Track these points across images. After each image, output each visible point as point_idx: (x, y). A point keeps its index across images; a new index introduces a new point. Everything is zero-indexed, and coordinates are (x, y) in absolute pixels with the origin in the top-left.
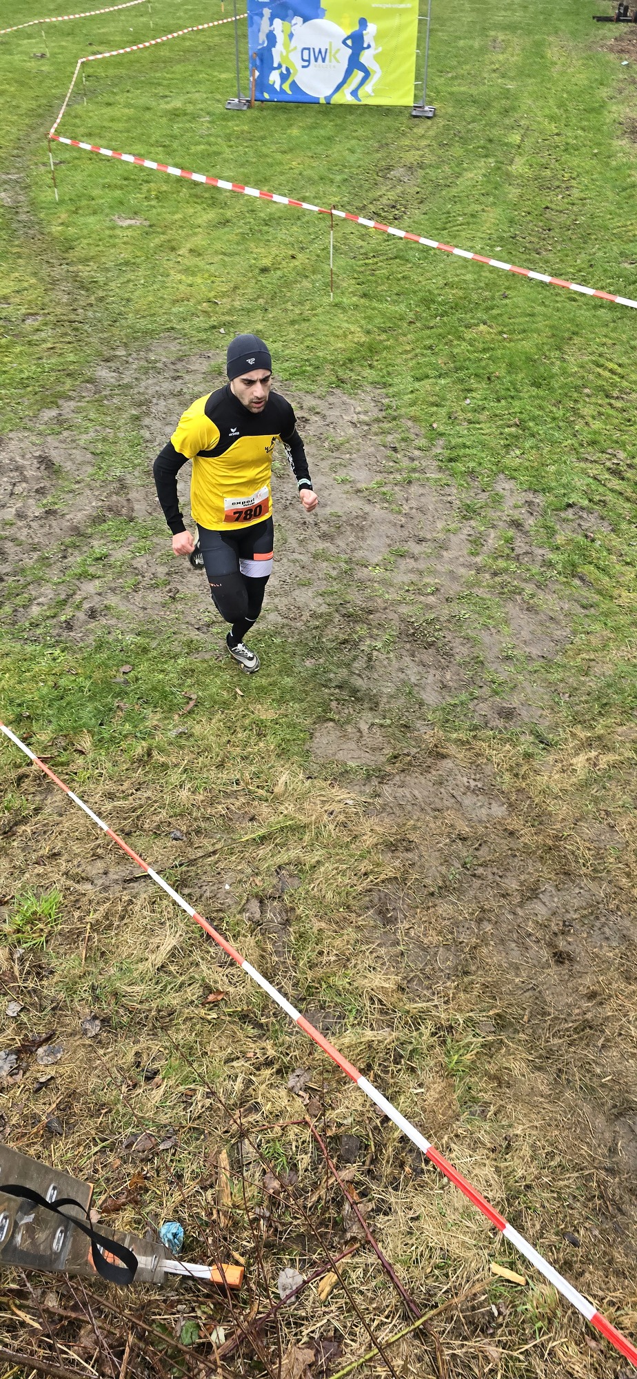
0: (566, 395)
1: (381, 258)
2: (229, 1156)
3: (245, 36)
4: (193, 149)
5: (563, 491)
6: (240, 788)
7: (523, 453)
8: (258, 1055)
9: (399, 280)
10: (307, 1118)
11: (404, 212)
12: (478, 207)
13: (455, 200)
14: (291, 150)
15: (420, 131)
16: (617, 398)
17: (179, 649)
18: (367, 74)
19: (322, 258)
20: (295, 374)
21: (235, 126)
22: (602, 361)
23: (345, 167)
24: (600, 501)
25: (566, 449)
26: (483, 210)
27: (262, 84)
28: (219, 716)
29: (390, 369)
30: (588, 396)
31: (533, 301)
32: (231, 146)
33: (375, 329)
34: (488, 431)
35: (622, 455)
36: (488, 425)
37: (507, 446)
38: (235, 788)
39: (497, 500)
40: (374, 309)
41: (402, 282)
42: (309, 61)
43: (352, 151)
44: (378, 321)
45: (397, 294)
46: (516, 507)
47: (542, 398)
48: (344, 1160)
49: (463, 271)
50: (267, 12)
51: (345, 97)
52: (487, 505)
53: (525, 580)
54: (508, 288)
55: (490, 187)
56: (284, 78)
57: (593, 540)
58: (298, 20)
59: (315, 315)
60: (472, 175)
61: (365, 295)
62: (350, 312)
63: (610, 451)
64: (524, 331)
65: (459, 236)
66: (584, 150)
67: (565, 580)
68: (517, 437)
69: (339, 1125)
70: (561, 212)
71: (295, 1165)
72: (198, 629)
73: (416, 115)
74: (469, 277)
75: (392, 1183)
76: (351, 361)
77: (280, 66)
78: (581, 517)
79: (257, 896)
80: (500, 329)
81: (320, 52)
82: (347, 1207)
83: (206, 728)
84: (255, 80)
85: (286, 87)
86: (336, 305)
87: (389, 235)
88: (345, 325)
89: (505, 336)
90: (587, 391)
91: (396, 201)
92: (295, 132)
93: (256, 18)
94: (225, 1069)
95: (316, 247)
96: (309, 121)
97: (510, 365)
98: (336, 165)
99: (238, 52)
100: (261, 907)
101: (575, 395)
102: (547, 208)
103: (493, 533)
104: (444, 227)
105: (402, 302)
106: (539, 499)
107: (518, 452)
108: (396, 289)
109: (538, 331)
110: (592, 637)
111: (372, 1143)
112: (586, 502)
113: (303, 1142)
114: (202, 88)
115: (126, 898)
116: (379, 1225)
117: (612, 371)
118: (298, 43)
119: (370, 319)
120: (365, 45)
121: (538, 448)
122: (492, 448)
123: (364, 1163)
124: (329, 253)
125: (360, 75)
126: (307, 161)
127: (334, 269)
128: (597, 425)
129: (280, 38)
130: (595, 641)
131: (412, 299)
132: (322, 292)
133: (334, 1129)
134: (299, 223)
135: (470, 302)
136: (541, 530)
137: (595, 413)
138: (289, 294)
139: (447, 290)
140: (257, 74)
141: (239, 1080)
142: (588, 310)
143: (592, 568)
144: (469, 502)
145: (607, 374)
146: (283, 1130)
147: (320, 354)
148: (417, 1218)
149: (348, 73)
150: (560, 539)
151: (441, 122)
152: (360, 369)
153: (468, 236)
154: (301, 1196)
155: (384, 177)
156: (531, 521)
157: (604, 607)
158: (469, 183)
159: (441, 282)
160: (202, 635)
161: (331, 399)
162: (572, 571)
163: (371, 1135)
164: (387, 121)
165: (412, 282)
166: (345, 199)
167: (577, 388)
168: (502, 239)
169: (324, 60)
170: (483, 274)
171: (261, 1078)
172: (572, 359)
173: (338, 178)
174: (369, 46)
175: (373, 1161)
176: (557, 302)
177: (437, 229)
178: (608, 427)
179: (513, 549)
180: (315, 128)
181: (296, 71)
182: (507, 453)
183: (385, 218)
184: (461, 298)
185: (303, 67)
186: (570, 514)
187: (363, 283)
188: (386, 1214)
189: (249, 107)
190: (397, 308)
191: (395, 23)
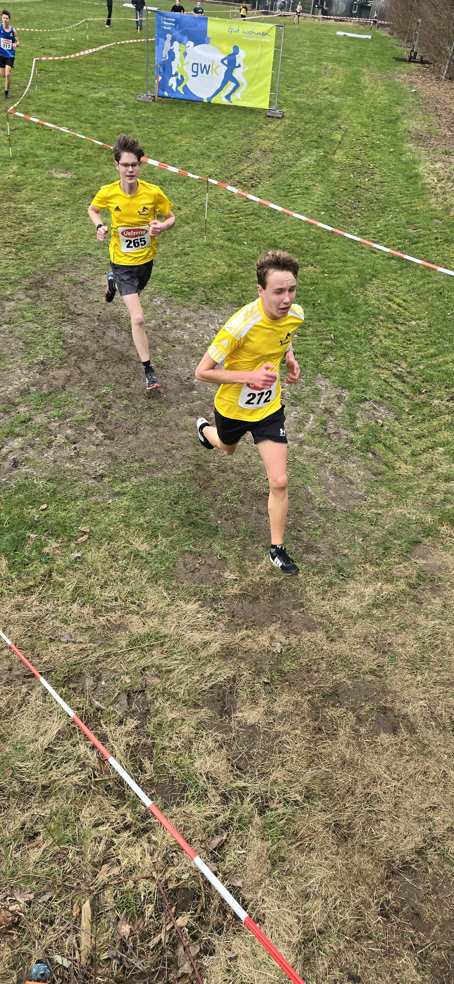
0: (366, 319)
1: (241, 214)
2: (92, 905)
3: (153, 50)
4: (112, 127)
5: (362, 389)
6: (118, 604)
7: (335, 360)
8: (118, 821)
9: (253, 230)
10: (154, 874)
11: (259, 182)
12: (310, 183)
13: (295, 176)
14: (181, 133)
15: (273, 127)
16: (402, 324)
17: (78, 494)
18: (237, 85)
19: (200, 211)
20: (176, 292)
21: (143, 113)
22: (392, 297)
23: (219, 148)
24: (388, 397)
25: (365, 358)
26: (314, 185)
27: (163, 85)
28: (104, 547)
29: (244, 293)
30: (382, 321)
31: (346, 252)
32: (139, 127)
33: (235, 264)
34: (310, 342)
35: (404, 365)
36: (311, 338)
37: (325, 353)
38: (114, 603)
39: (317, 393)
40: (235, 249)
41: (256, 232)
42: (197, 72)
43: (224, 137)
44: (237, 258)
45: (251, 240)
46: (329, 398)
47: (351, 321)
48: (181, 909)
49: (298, 227)
50: (169, 36)
51: (221, 99)
52: (308, 396)
53: (333, 453)
54: (329, 241)
55: (319, 169)
56: (179, 82)
57: (382, 426)
58: (191, 44)
59: (192, 251)
60: (307, 160)
61: (229, 239)
62: (218, 251)
63: (396, 361)
64: (339, 272)
65: (296, 202)
66: (384, 149)
67: (362, 454)
68: (332, 348)
69: (178, 880)
70: (367, 190)
71: (143, 913)
72: (94, 478)
73: (269, 116)
74: (303, 231)
75: (216, 929)
76: (217, 285)
77: (176, 74)
78: (374, 409)
79: (125, 691)
80: (322, 270)
81: (205, 66)
82: (181, 949)
83: (95, 555)
84: (159, 82)
85: (180, 89)
86: (208, 245)
87: (247, 198)
88: (215, 260)
89: (326, 275)
90: (381, 317)
91: (254, 174)
92: (185, 120)
93: (161, 39)
94: (93, 832)
95: (196, 202)
96: (195, 114)
97: (329, 295)
98: (213, 146)
99: (148, 62)
100: (128, 699)
101: (373, 320)
102: (358, 187)
103: (312, 417)
104: (286, 195)
105: (255, 246)
106: (346, 394)
107: (332, 359)
108: (251, 236)
109: (347, 273)
110: (379, 497)
111: (203, 895)
112: (379, 398)
113: (150, 893)
114: (121, 84)
115: (24, 690)
116: (205, 964)
117: (399, 305)
118: (190, 60)
119: (232, 256)
120: (237, 65)
121: (345, 356)
122: (313, 355)
123: (196, 911)
124: (204, 207)
125: (233, 85)
126: (193, 141)
127: (208, 219)
128: (387, 342)
129: (178, 55)
130: (382, 502)
131: (261, 244)
132: (199, 235)
133: (174, 882)
134: (184, 185)
135: (302, 249)
136: (347, 416)
137: (387, 334)
138: (174, 235)
139: (286, 239)
140: (160, 78)
141: (103, 841)
142: (383, 260)
143: (380, 445)
144: (295, 393)
145: (395, 307)
146: (135, 883)
147: (194, 279)
148: (236, 957)
149: (224, 83)
150: (359, 424)
151: (287, 122)
152: (222, 291)
153: (303, 202)
154: (147, 938)
155: (246, 157)
156: (340, 410)
157: (390, 474)
158: (305, 165)
159: (283, 234)
160: (97, 484)
161: (201, 312)
162: (366, 446)
163: (202, 888)
164: (250, 118)
165: (262, 233)
166: (218, 170)
167: (374, 315)
168: (326, 206)
169: (207, 73)
170: (313, 230)
171: (121, 840)
172: (372, 294)
173: (214, 155)
174: (239, 66)
175: (202, 910)
176: (362, 253)
177: (281, 196)
178: (395, 344)
179: (326, 430)
180: (199, 119)
181: (188, 79)
182: (324, 359)
183: (245, 186)
184: (296, 246)
185: (193, 76)
186: (366, 405)
187: (228, 230)
188: (210, 955)
189: (154, 100)
190: (251, 250)
191: (258, 51)
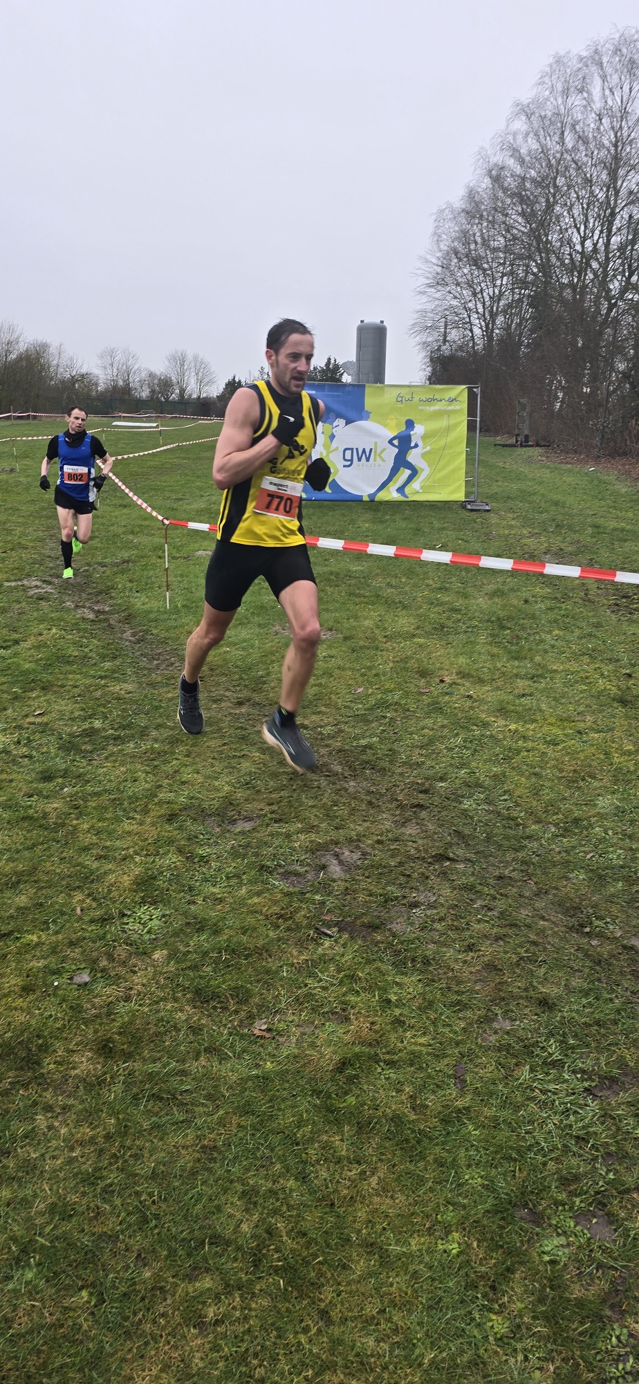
18: (415, 472)
42: (351, 460)
58: (340, 422)
81: (364, 451)
118: (340, 444)
120: (412, 445)
125: (408, 472)
149: (394, 471)
169: (368, 460)
174: (416, 446)
181: (337, 471)
185: (344, 466)
191: (442, 423)
